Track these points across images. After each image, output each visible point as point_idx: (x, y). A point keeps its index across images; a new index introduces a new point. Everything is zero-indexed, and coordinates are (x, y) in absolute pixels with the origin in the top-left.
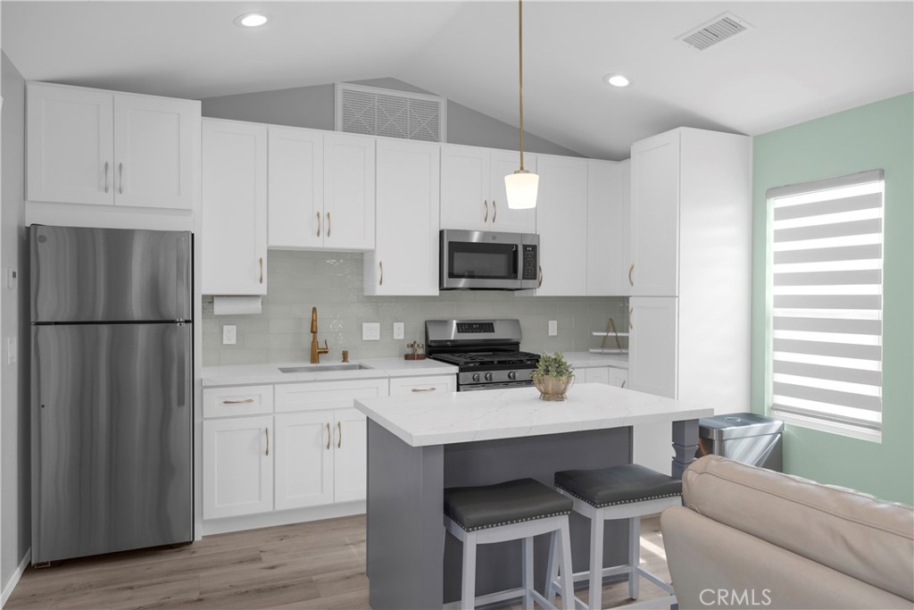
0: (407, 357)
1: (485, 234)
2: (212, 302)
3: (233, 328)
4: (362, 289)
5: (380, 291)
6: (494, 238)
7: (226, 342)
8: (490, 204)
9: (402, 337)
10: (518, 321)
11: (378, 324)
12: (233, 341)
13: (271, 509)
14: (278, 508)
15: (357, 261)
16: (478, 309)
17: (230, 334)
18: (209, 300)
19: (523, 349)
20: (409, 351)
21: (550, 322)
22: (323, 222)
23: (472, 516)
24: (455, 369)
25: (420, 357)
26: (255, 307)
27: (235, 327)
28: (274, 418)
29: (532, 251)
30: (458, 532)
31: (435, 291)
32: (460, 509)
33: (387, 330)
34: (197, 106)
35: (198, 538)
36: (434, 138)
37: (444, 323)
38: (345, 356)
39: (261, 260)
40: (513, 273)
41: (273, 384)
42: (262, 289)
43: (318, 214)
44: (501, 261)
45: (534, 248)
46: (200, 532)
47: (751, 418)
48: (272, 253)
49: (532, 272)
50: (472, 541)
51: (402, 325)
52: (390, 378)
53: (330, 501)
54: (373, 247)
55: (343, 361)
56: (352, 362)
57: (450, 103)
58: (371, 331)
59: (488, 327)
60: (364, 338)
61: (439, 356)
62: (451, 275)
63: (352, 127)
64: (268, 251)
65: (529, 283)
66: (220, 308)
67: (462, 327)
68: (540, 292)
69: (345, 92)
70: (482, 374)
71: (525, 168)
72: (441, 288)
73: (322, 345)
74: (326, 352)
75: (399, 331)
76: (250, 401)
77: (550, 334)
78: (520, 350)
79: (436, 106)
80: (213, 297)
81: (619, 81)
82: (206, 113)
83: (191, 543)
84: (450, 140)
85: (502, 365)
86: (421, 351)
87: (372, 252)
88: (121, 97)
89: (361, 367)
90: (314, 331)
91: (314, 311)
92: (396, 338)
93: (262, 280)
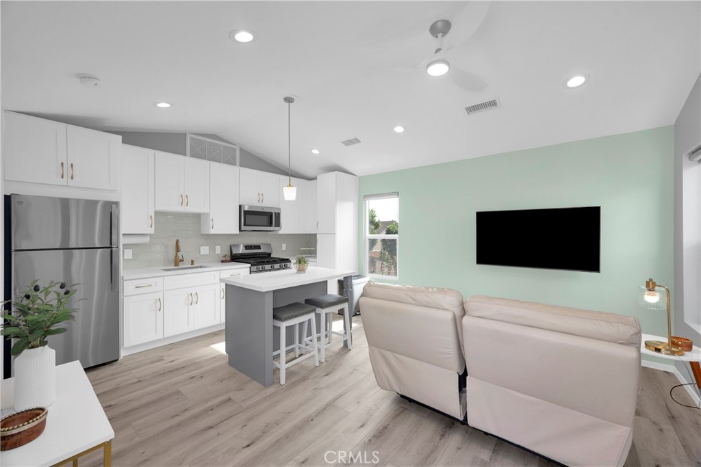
0: (222, 262)
1: (251, 207)
4: (200, 231)
5: (212, 232)
6: (263, 209)
7: (126, 257)
8: (261, 195)
9: (219, 253)
10: (270, 244)
11: (208, 247)
12: (131, 257)
13: (162, 337)
14: (166, 336)
15: (197, 218)
16: (254, 239)
17: (128, 254)
20: (224, 259)
21: (283, 244)
22: (184, 199)
23: (285, 316)
24: (249, 265)
25: (229, 262)
27: (131, 250)
28: (163, 294)
29: (278, 215)
30: (278, 323)
31: (237, 232)
32: (279, 315)
33: (212, 249)
34: (120, 137)
35: (121, 357)
36: (234, 164)
37: (237, 246)
38: (192, 262)
39: (151, 217)
40: (271, 225)
41: (163, 277)
42: (152, 231)
43: (181, 196)
44: (265, 219)
45: (279, 214)
46: (123, 354)
47: (359, 276)
48: (157, 213)
49: (278, 224)
50: (283, 325)
51: (219, 247)
52: (221, 270)
53: (192, 330)
54: (208, 212)
56: (196, 265)
57: (241, 149)
58: (205, 250)
59: (258, 247)
60: (201, 254)
61: (246, 261)
62: (245, 225)
63: (195, 155)
64: (155, 212)
65: (276, 228)
67: (247, 247)
68: (281, 232)
69: (191, 139)
70: (261, 267)
71: (292, 185)
72: (240, 230)
73: (180, 258)
74: (182, 261)
75: (218, 250)
76: (150, 285)
77: (283, 249)
79: (235, 149)
81: (316, 152)
82: (124, 142)
83: (118, 360)
84: (241, 165)
85: (268, 263)
86: (229, 259)
87: (207, 215)
88: (70, 127)
89: (201, 267)
90: (178, 250)
91: (177, 241)
92: (217, 253)
93: (151, 227)
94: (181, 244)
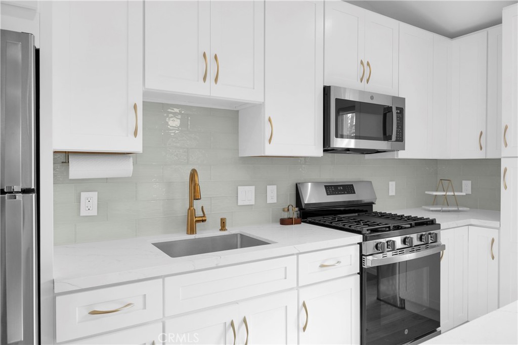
0: (284, 222)
2: (67, 162)
3: (94, 196)
4: (237, 150)
6: (372, 98)
7: (84, 213)
8: (365, 65)
9: (275, 201)
10: (371, 182)
11: (253, 188)
12: (94, 212)
15: (232, 118)
17: (90, 202)
18: (64, 158)
19: (376, 208)
20: (285, 215)
21: (390, 183)
22: (210, 65)
24: (359, 238)
25: (297, 223)
26: (124, 168)
27: (94, 194)
29: (400, 114)
31: (319, 151)
33: (261, 194)
38: (222, 224)
39: (135, 107)
40: (384, 135)
41: (163, 277)
42: (135, 145)
43: (204, 55)
45: (403, 111)
49: (399, 136)
52: (298, 254)
54: (261, 100)
55: (221, 230)
58: (247, 195)
60: (240, 203)
61: (317, 219)
62: (338, 135)
65: (396, 145)
66: (78, 169)
72: (327, 148)
73: (199, 213)
74: (203, 221)
75: (272, 195)
77: (390, 195)
78: (374, 210)
80: (67, 154)
86: (295, 216)
87: (257, 108)
90: (195, 194)
91: (193, 174)
92: (269, 201)
93: (136, 134)
94: (201, 179)
